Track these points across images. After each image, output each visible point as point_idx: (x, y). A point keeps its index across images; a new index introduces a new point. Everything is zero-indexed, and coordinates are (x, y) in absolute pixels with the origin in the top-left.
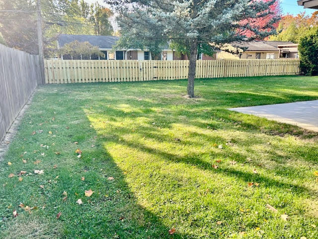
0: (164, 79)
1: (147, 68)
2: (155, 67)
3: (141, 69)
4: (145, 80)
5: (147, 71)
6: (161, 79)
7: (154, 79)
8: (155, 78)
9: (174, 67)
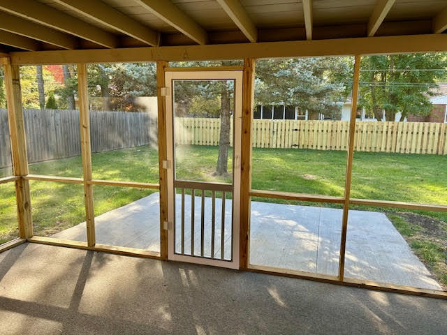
0: (310, 147)
1: (283, 130)
2: (296, 130)
3: (273, 132)
4: (278, 147)
5: (283, 135)
6: (306, 147)
7: (293, 147)
8: (295, 145)
9: (330, 130)
